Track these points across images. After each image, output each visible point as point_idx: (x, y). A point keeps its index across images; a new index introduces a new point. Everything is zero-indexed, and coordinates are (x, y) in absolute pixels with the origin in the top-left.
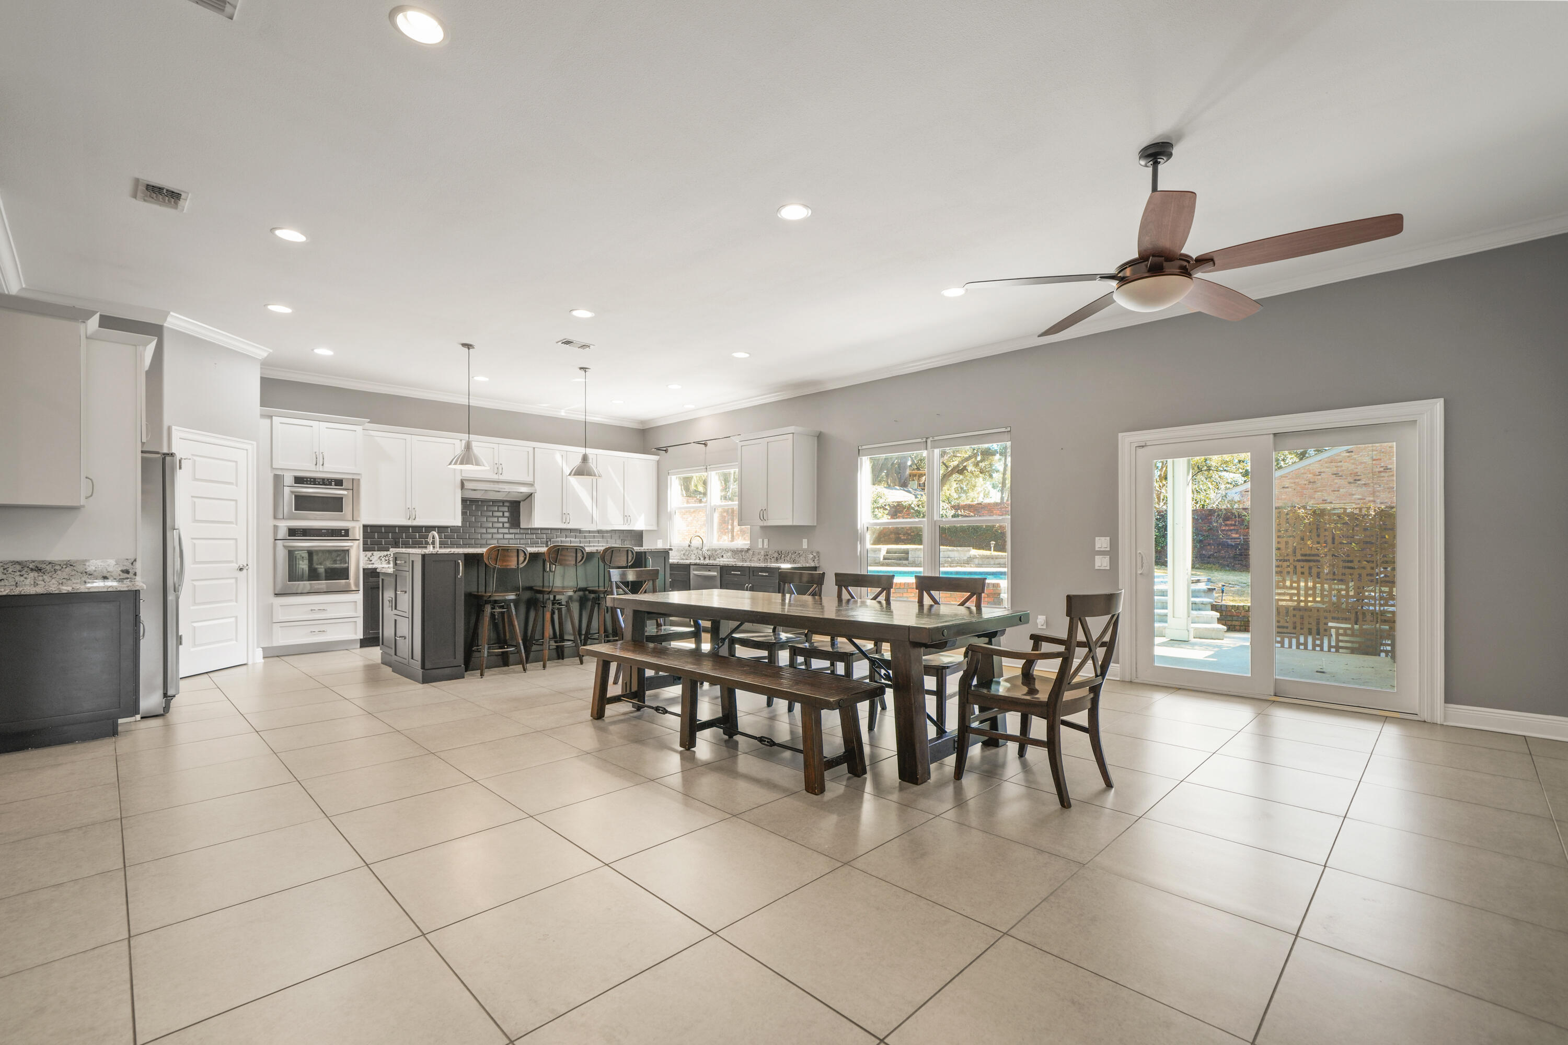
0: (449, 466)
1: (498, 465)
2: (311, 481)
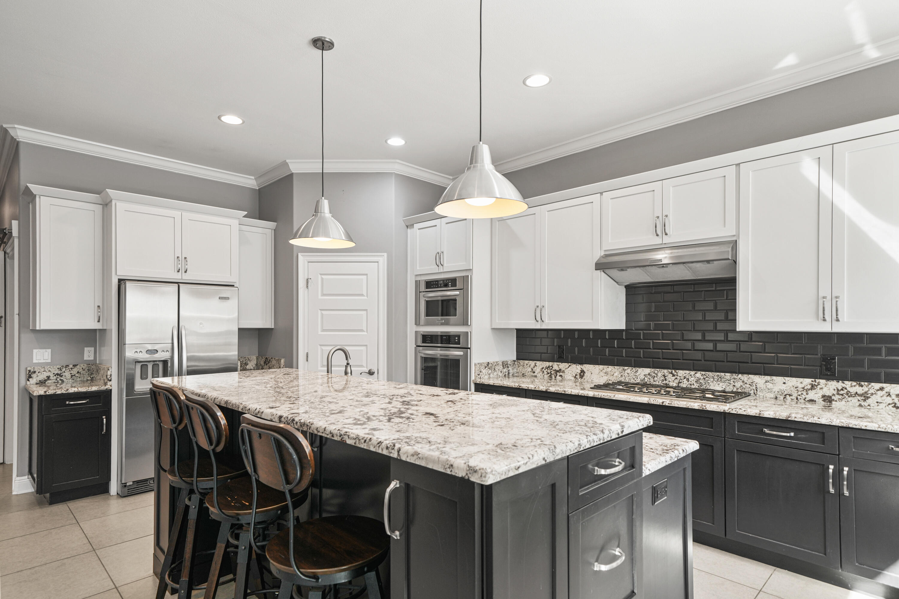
1: (660, 217)
2: (435, 284)
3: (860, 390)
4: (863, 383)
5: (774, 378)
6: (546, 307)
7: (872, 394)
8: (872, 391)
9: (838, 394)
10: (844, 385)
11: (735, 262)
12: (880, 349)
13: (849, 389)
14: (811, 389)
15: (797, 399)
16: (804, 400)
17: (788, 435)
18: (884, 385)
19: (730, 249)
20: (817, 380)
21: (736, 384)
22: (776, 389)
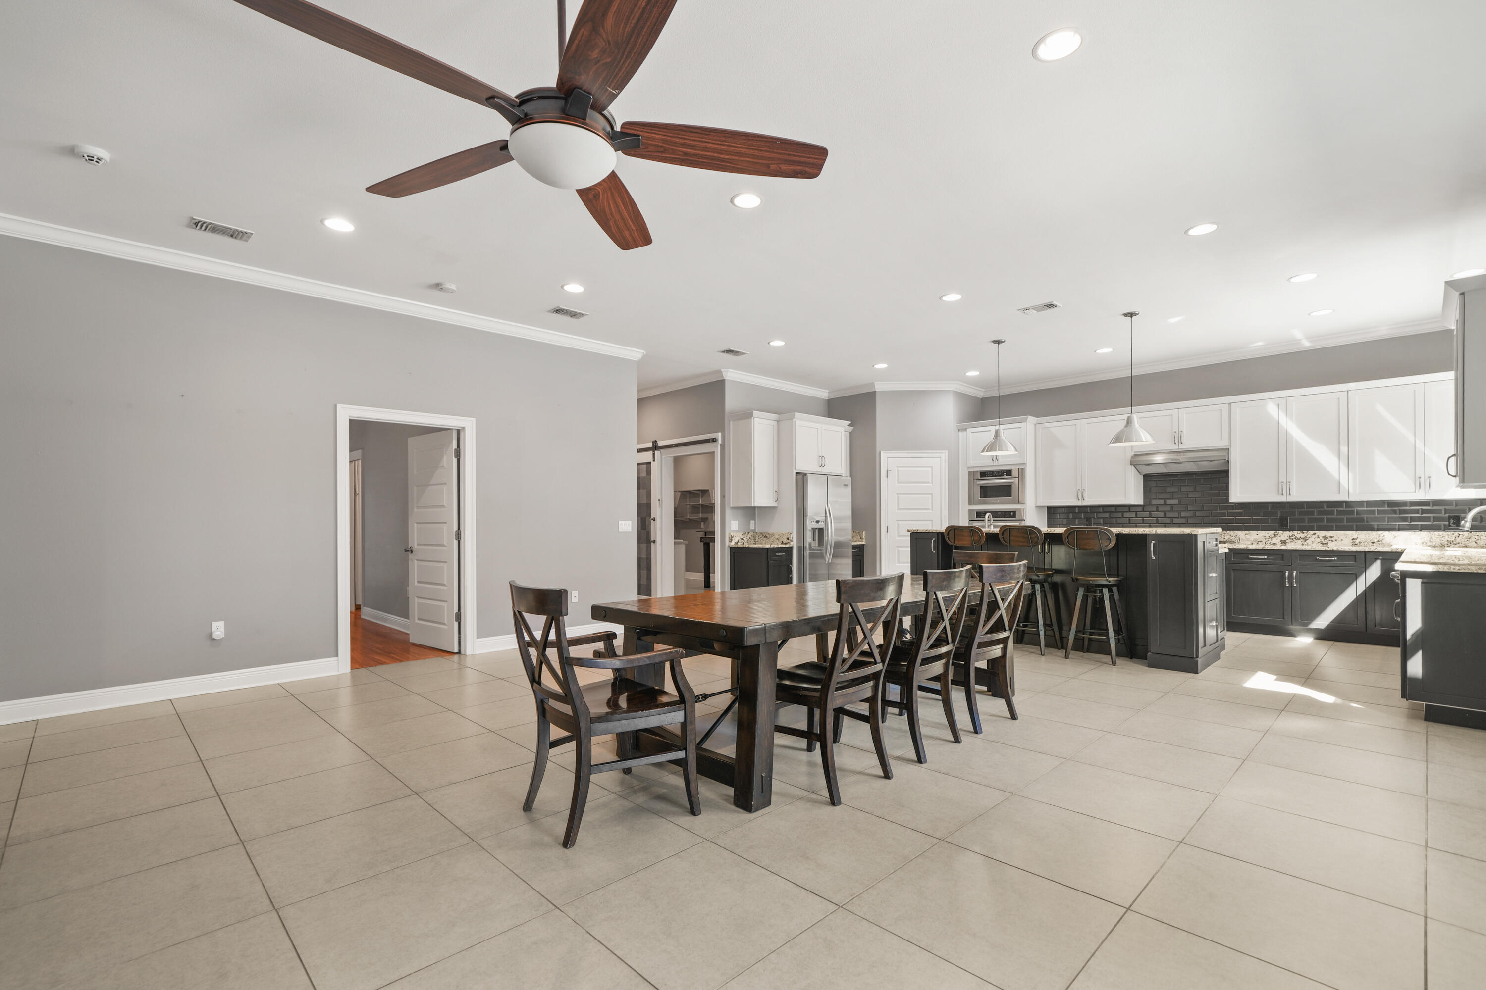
0: (982, 454)
1: (1177, 433)
2: (991, 474)
3: (1302, 535)
4: (1304, 531)
5: (1251, 531)
6: (1086, 490)
7: (1309, 537)
8: (1309, 536)
9: (1290, 539)
10: (1293, 533)
11: (1228, 461)
12: (1314, 512)
13: (1296, 535)
14: (1274, 537)
15: (1265, 543)
16: (1270, 543)
17: (1264, 557)
18: (1316, 532)
19: (1226, 454)
20: (1278, 531)
21: (1226, 537)
22: (1252, 538)
